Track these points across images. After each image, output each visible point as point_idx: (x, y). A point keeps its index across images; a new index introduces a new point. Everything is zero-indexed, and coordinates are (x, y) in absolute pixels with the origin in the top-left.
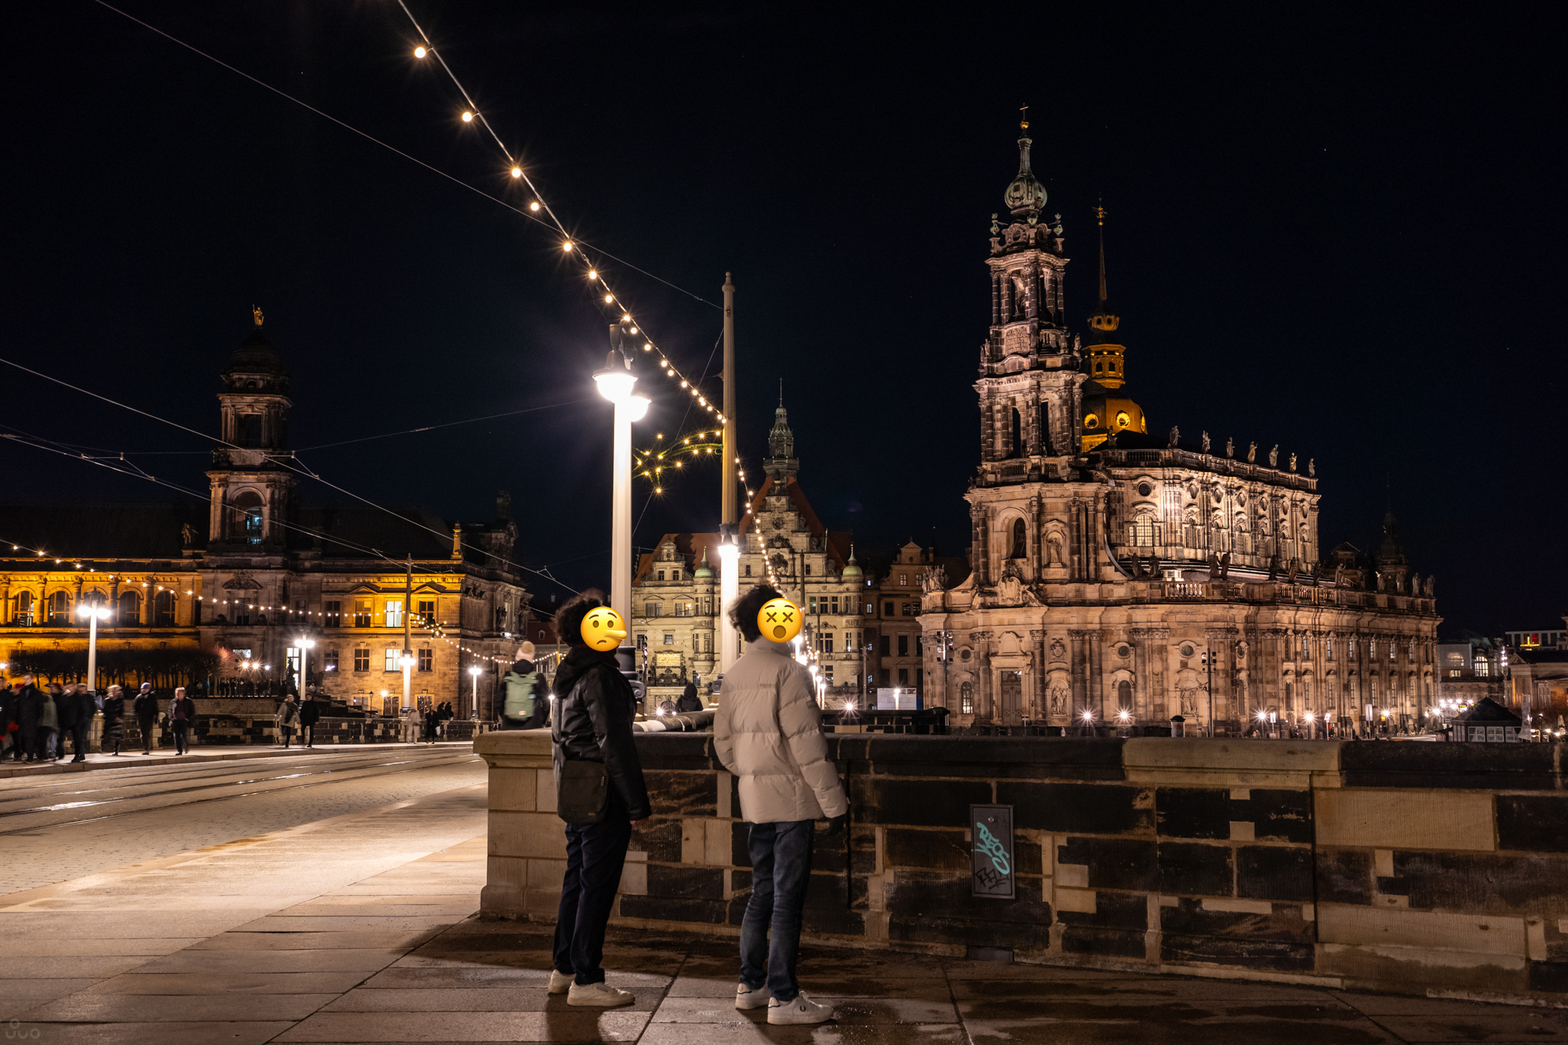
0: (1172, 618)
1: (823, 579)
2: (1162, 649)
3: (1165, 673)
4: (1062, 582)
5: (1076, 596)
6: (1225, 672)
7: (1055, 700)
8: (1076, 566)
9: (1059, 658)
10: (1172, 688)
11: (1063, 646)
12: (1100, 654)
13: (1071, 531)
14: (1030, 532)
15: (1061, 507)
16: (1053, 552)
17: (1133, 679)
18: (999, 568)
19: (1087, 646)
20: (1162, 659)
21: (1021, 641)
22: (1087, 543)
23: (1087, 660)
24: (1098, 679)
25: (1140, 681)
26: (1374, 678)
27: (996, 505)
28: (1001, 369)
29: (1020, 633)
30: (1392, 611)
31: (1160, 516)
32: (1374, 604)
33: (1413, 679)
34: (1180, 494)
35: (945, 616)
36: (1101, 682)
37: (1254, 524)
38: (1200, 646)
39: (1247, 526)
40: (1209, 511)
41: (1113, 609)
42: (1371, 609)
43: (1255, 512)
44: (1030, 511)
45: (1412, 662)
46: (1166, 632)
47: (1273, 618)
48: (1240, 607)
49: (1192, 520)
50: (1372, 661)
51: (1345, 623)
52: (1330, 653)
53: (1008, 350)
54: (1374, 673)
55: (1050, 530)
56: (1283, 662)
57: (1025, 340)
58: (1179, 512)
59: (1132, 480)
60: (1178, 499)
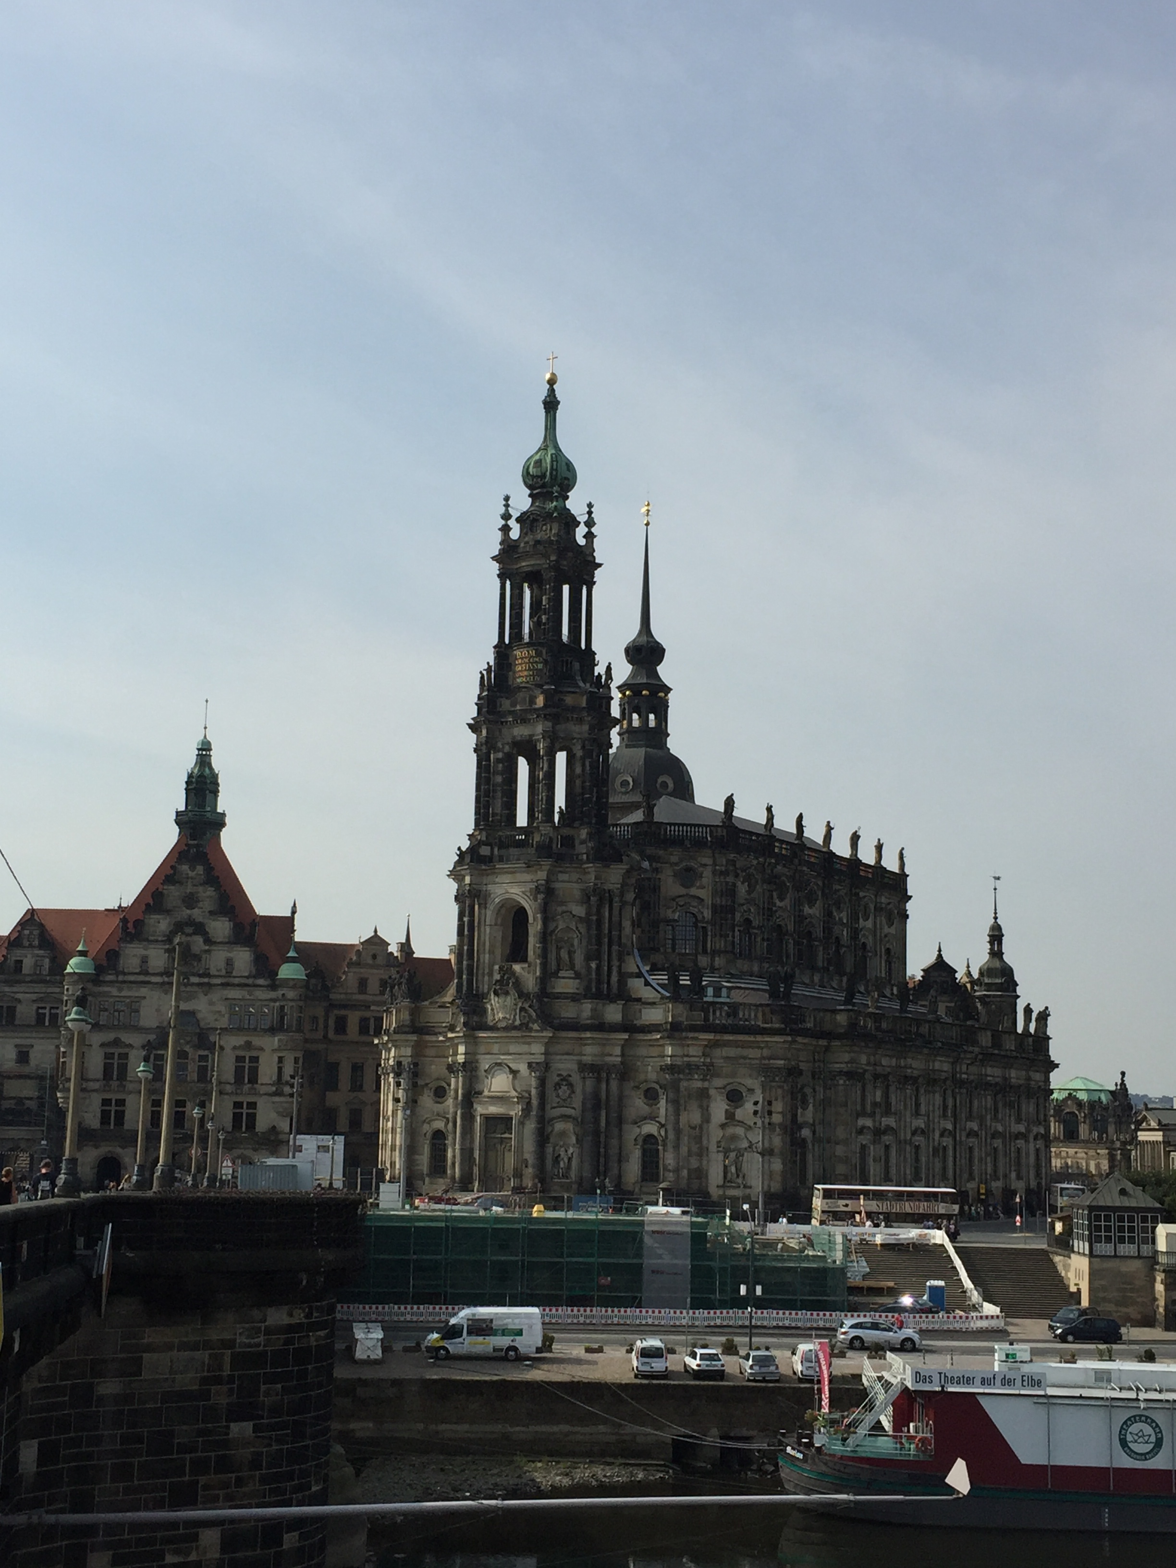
0: (718, 1052)
1: (250, 981)
2: (703, 1095)
3: (705, 1126)
4: (574, 998)
5: (592, 1018)
7: (557, 1159)
8: (594, 976)
10: (713, 1147)
11: (570, 1085)
12: (621, 1098)
13: (589, 929)
14: (535, 927)
15: (577, 894)
16: (564, 954)
17: (663, 1133)
18: (491, 974)
19: (604, 1086)
20: (701, 1107)
21: (515, 1078)
22: (610, 946)
23: (603, 1106)
24: (615, 1131)
26: (972, 1141)
27: (490, 887)
28: (505, 704)
29: (514, 1066)
30: (996, 1052)
31: (707, 914)
32: (975, 1043)
33: (1020, 1143)
34: (734, 885)
35: (414, 1037)
36: (620, 1136)
37: (828, 930)
38: (751, 1091)
39: (819, 932)
40: (770, 909)
41: (641, 1036)
42: (971, 1049)
43: (830, 914)
44: (535, 899)
45: (1019, 1120)
46: (709, 1071)
47: (846, 1057)
48: (806, 1041)
49: (748, 921)
50: (970, 1118)
51: (937, 1065)
52: (918, 1105)
53: (515, 678)
54: (971, 1134)
55: (561, 925)
56: (858, 1115)
57: (540, 666)
58: (732, 911)
59: (673, 864)
60: (731, 892)
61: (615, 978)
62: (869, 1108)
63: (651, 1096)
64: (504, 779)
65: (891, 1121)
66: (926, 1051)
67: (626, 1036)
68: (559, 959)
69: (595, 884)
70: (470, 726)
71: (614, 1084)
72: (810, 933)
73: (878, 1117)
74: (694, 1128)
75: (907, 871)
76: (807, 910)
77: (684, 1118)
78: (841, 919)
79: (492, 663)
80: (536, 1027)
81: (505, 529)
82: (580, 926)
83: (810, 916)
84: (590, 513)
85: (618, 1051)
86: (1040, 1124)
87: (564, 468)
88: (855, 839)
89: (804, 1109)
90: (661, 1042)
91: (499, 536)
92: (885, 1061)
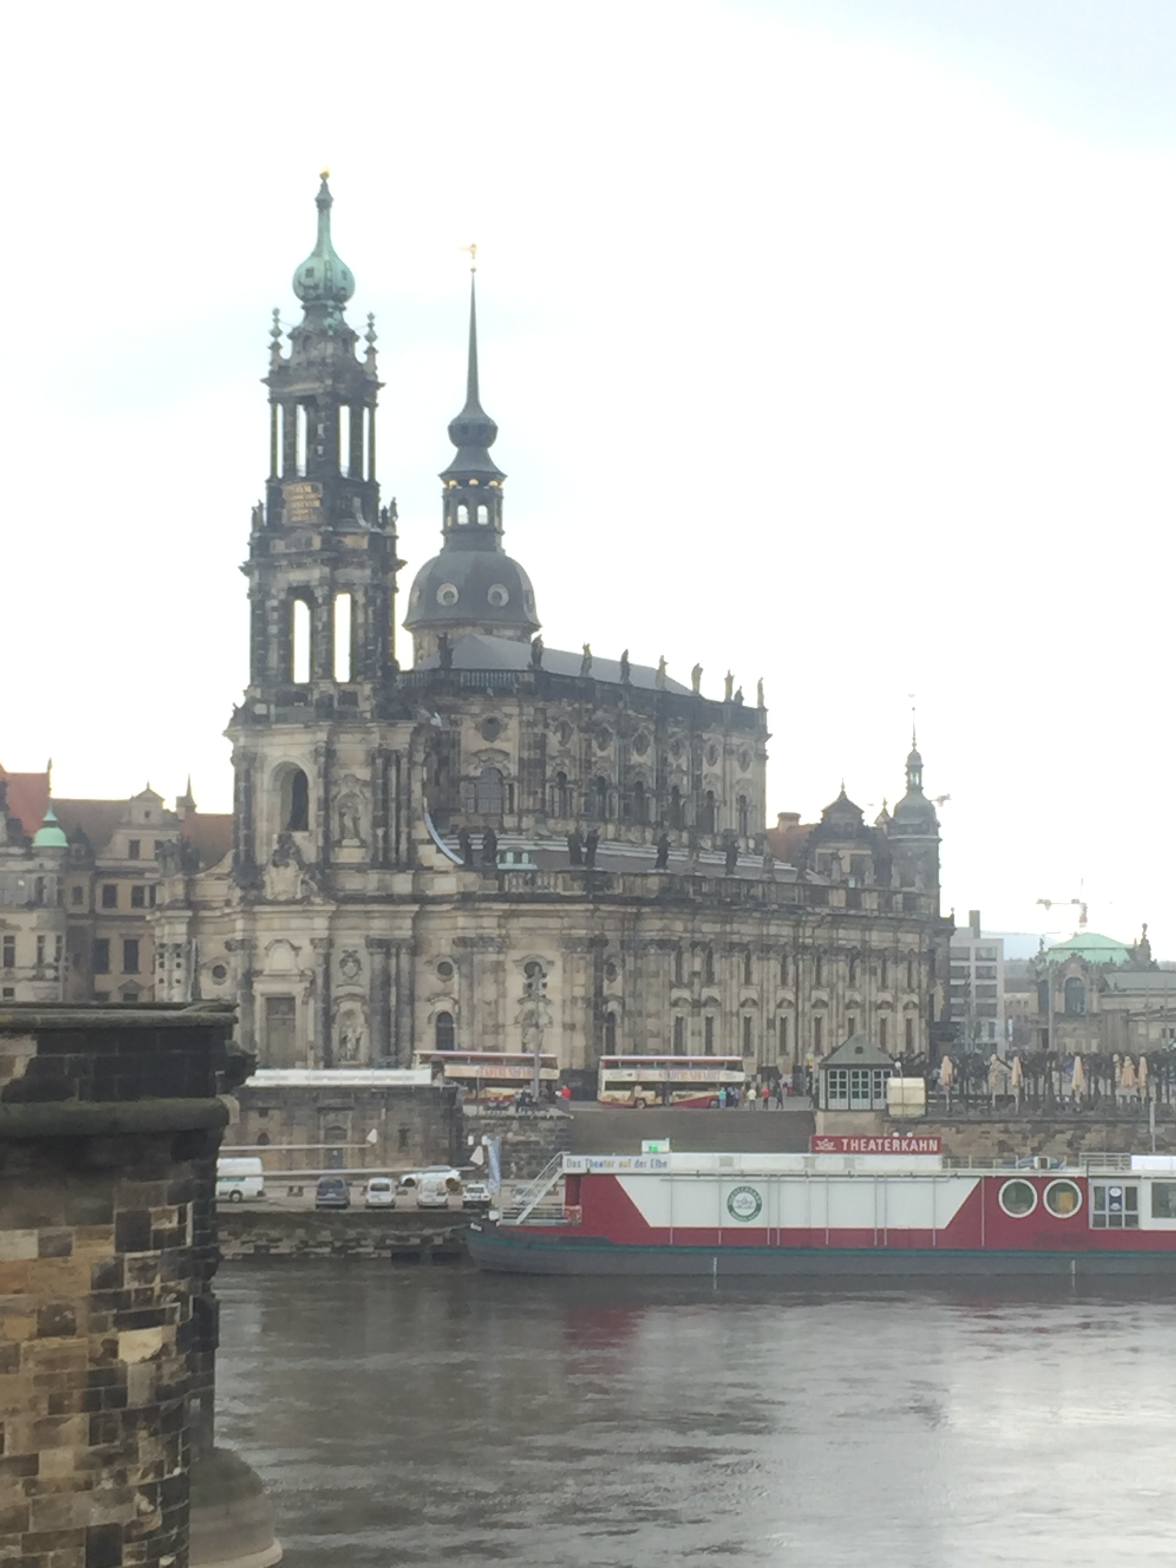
0: (514, 923)
2: (499, 967)
3: (501, 1001)
4: (360, 869)
5: (378, 889)
6: (586, 1000)
7: (344, 1041)
8: (380, 844)
9: (351, 980)
10: (510, 1024)
11: (357, 962)
12: (413, 973)
13: (374, 793)
14: (315, 793)
15: (361, 756)
16: (348, 822)
17: (457, 1010)
18: (269, 843)
19: (393, 961)
20: (496, 981)
21: (297, 955)
22: (398, 811)
23: (393, 983)
24: (407, 1009)
25: (465, 1013)
26: (821, 1012)
27: (267, 750)
28: (279, 546)
29: (296, 943)
30: (852, 912)
31: (513, 769)
32: (824, 902)
33: (884, 1013)
34: (544, 736)
35: (190, 913)
36: (412, 1013)
37: (661, 780)
38: (551, 963)
39: (651, 782)
40: (589, 762)
41: (430, 908)
42: (817, 910)
43: (664, 761)
44: (316, 762)
45: (884, 987)
46: (504, 944)
47: (658, 924)
48: (612, 908)
49: (562, 775)
50: (818, 984)
51: (773, 930)
52: (748, 974)
53: (290, 517)
54: (820, 1004)
55: (344, 791)
56: (672, 986)
57: (317, 504)
58: (541, 764)
59: (473, 715)
60: (541, 744)
61: (403, 846)
62: (686, 980)
63: (444, 970)
64: (280, 630)
65: (714, 992)
66: (756, 915)
67: (416, 908)
68: (343, 827)
69: (380, 745)
70: (242, 569)
71: (405, 959)
72: (639, 784)
73: (697, 987)
74: (489, 1004)
75: (766, 704)
76: (635, 758)
77: (477, 995)
78: (679, 766)
79: (264, 500)
80: (318, 900)
81: (275, 347)
82: (364, 790)
83: (640, 765)
84: (371, 325)
85: (408, 923)
86: (912, 991)
87: (340, 276)
88: (697, 672)
89: (611, 981)
90: (454, 913)
91: (268, 355)
92: (706, 928)
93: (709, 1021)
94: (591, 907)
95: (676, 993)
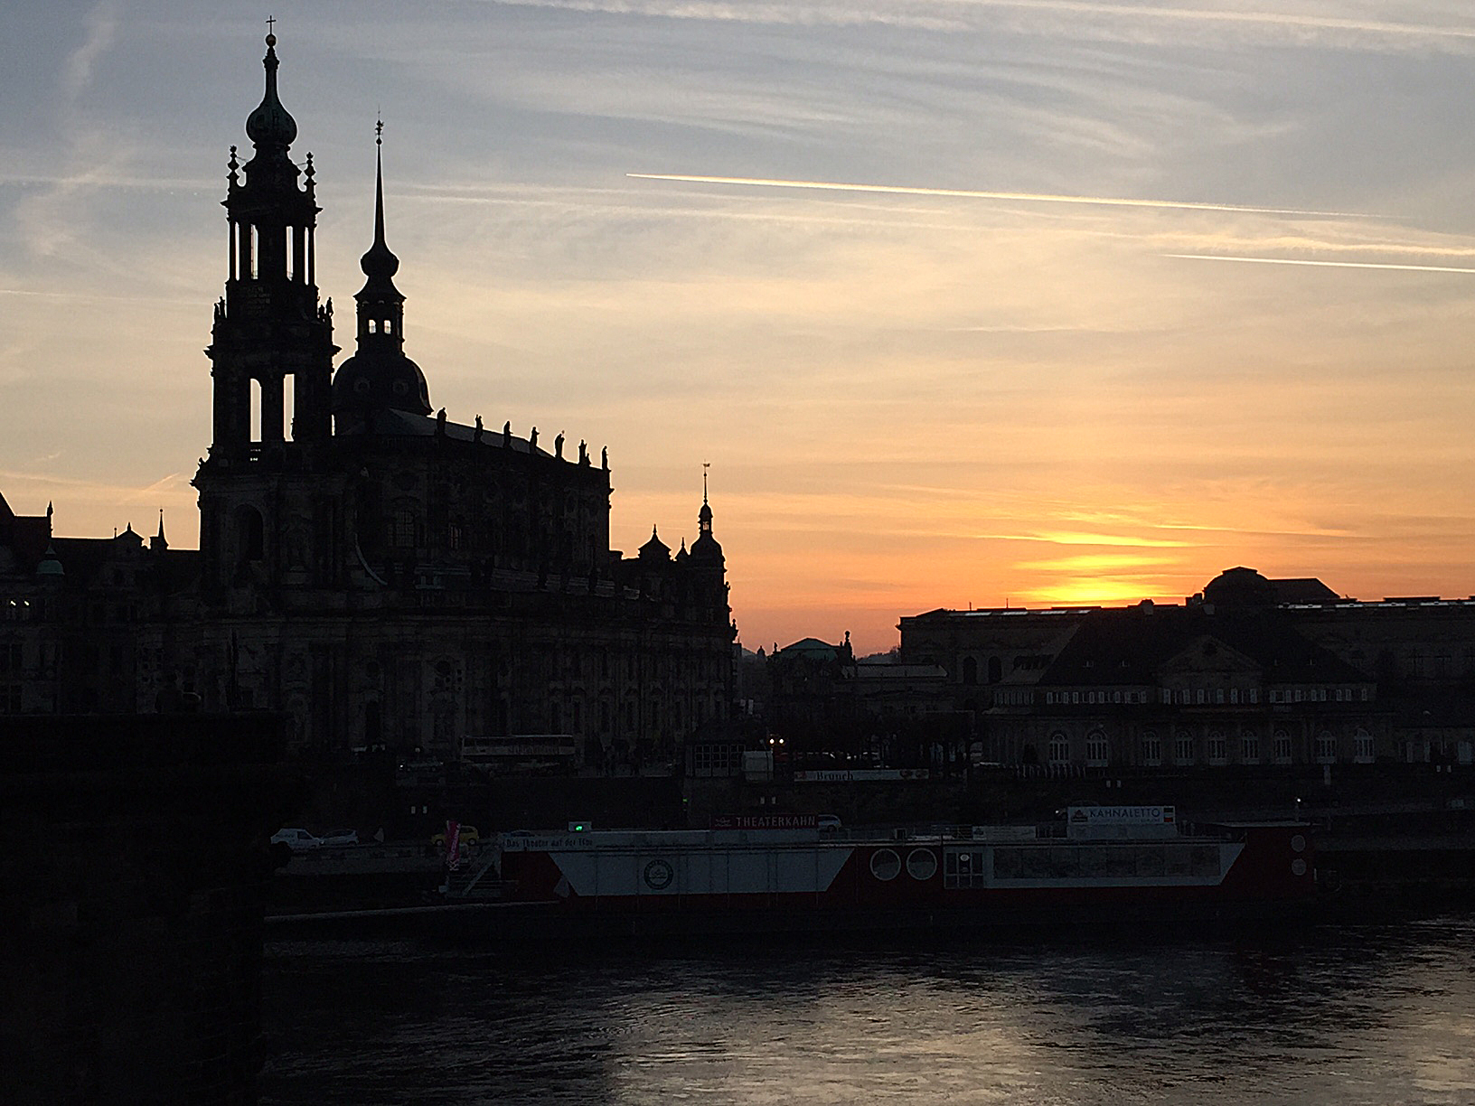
0: (428, 631)
2: (416, 667)
3: (418, 692)
4: (304, 589)
5: (319, 605)
6: (485, 691)
8: (321, 569)
9: (297, 677)
10: (425, 710)
11: (303, 663)
12: (346, 671)
13: (316, 529)
14: (268, 528)
15: (305, 500)
16: (295, 552)
17: (383, 700)
18: (230, 569)
19: (332, 662)
20: (414, 677)
21: (254, 658)
22: (335, 544)
23: (331, 679)
24: (342, 700)
25: (389, 702)
26: (657, 697)
27: (229, 496)
28: (238, 335)
29: (254, 649)
30: (679, 622)
31: (424, 512)
32: (659, 615)
33: (701, 698)
34: (447, 487)
36: (347, 702)
37: (535, 522)
38: (456, 662)
39: (526, 523)
40: (480, 507)
41: (361, 619)
42: (655, 620)
43: (536, 508)
44: (268, 504)
45: (701, 678)
46: (420, 648)
47: (538, 631)
48: (504, 619)
49: (461, 517)
50: (655, 677)
51: (623, 636)
52: (605, 669)
53: (246, 312)
54: (655, 691)
55: (292, 527)
56: (550, 680)
57: (268, 301)
58: (446, 509)
59: (392, 470)
60: (445, 493)
61: (339, 571)
62: (560, 673)
63: (372, 668)
64: (238, 400)
65: (581, 683)
66: (611, 624)
67: (349, 620)
68: (290, 556)
69: (321, 491)
70: (207, 352)
71: (340, 661)
72: (518, 525)
73: (568, 681)
74: (408, 695)
76: (515, 505)
77: (399, 688)
78: (547, 512)
79: (225, 298)
80: (270, 614)
81: (233, 177)
82: (308, 527)
83: (519, 511)
84: (310, 162)
85: (343, 632)
87: (285, 121)
88: (559, 441)
89: (503, 676)
90: (380, 624)
91: (227, 183)
92: (575, 634)
93: (577, 705)
94: (488, 618)
95: (552, 685)
